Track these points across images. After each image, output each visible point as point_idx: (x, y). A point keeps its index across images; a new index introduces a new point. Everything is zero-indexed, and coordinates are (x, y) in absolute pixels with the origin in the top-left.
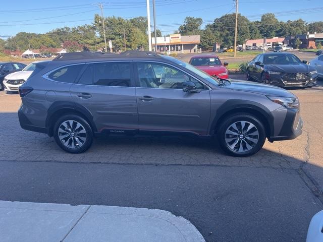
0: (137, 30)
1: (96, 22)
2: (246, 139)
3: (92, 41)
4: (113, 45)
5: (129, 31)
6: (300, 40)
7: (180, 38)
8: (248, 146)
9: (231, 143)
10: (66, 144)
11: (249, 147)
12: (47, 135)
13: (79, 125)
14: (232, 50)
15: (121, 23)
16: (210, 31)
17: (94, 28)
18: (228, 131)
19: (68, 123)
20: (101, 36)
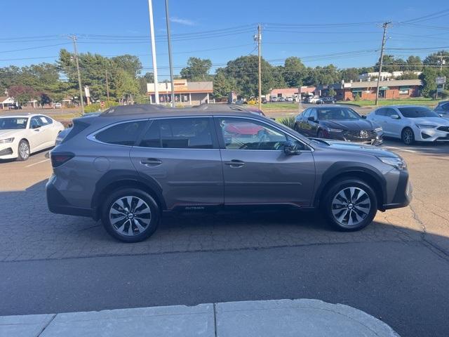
0: (125, 73)
1: (62, 60)
2: (356, 209)
3: (57, 86)
4: (91, 92)
5: (113, 74)
6: (335, 90)
7: (186, 84)
8: (358, 217)
9: (339, 215)
10: (120, 230)
11: (360, 219)
12: (91, 219)
13: (141, 202)
14: (254, 102)
15: (99, 62)
16: (223, 77)
17: (58, 69)
18: (335, 201)
19: (125, 201)
20: (70, 81)
